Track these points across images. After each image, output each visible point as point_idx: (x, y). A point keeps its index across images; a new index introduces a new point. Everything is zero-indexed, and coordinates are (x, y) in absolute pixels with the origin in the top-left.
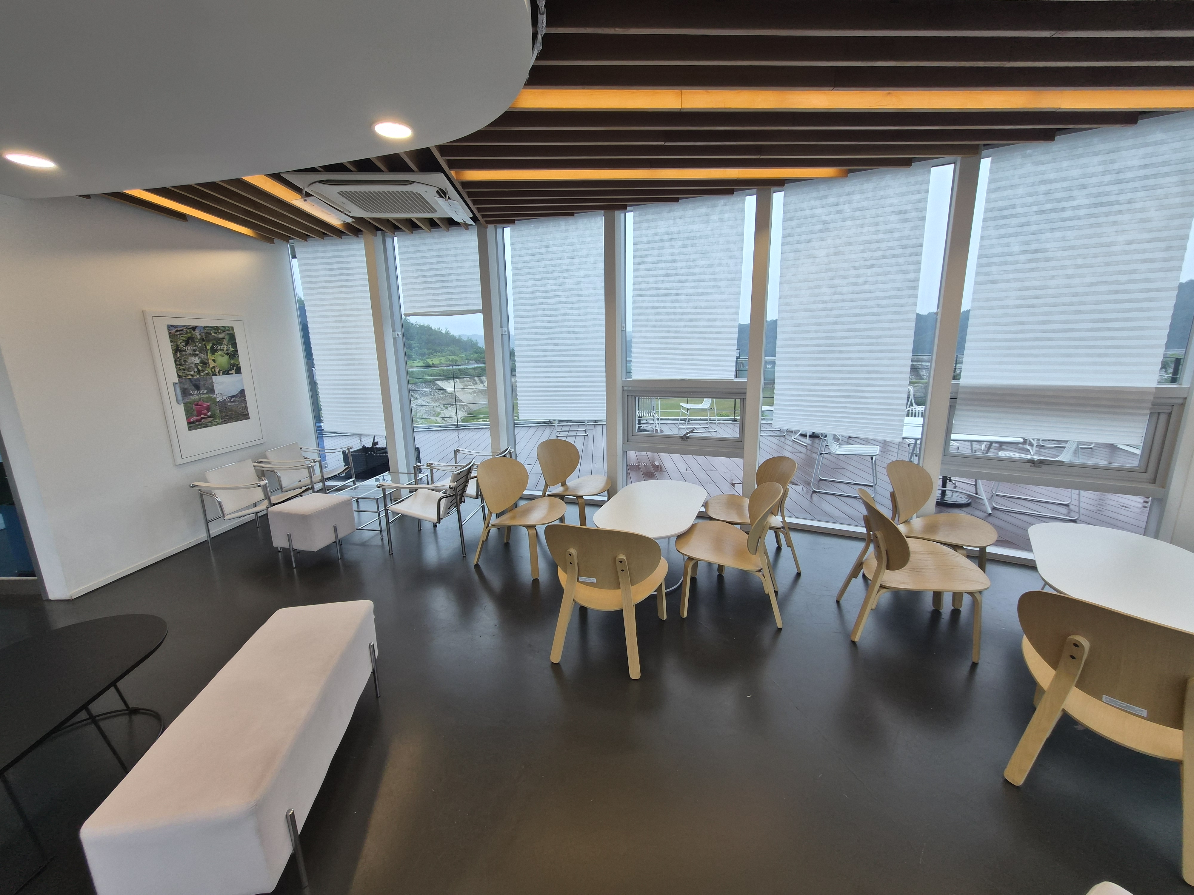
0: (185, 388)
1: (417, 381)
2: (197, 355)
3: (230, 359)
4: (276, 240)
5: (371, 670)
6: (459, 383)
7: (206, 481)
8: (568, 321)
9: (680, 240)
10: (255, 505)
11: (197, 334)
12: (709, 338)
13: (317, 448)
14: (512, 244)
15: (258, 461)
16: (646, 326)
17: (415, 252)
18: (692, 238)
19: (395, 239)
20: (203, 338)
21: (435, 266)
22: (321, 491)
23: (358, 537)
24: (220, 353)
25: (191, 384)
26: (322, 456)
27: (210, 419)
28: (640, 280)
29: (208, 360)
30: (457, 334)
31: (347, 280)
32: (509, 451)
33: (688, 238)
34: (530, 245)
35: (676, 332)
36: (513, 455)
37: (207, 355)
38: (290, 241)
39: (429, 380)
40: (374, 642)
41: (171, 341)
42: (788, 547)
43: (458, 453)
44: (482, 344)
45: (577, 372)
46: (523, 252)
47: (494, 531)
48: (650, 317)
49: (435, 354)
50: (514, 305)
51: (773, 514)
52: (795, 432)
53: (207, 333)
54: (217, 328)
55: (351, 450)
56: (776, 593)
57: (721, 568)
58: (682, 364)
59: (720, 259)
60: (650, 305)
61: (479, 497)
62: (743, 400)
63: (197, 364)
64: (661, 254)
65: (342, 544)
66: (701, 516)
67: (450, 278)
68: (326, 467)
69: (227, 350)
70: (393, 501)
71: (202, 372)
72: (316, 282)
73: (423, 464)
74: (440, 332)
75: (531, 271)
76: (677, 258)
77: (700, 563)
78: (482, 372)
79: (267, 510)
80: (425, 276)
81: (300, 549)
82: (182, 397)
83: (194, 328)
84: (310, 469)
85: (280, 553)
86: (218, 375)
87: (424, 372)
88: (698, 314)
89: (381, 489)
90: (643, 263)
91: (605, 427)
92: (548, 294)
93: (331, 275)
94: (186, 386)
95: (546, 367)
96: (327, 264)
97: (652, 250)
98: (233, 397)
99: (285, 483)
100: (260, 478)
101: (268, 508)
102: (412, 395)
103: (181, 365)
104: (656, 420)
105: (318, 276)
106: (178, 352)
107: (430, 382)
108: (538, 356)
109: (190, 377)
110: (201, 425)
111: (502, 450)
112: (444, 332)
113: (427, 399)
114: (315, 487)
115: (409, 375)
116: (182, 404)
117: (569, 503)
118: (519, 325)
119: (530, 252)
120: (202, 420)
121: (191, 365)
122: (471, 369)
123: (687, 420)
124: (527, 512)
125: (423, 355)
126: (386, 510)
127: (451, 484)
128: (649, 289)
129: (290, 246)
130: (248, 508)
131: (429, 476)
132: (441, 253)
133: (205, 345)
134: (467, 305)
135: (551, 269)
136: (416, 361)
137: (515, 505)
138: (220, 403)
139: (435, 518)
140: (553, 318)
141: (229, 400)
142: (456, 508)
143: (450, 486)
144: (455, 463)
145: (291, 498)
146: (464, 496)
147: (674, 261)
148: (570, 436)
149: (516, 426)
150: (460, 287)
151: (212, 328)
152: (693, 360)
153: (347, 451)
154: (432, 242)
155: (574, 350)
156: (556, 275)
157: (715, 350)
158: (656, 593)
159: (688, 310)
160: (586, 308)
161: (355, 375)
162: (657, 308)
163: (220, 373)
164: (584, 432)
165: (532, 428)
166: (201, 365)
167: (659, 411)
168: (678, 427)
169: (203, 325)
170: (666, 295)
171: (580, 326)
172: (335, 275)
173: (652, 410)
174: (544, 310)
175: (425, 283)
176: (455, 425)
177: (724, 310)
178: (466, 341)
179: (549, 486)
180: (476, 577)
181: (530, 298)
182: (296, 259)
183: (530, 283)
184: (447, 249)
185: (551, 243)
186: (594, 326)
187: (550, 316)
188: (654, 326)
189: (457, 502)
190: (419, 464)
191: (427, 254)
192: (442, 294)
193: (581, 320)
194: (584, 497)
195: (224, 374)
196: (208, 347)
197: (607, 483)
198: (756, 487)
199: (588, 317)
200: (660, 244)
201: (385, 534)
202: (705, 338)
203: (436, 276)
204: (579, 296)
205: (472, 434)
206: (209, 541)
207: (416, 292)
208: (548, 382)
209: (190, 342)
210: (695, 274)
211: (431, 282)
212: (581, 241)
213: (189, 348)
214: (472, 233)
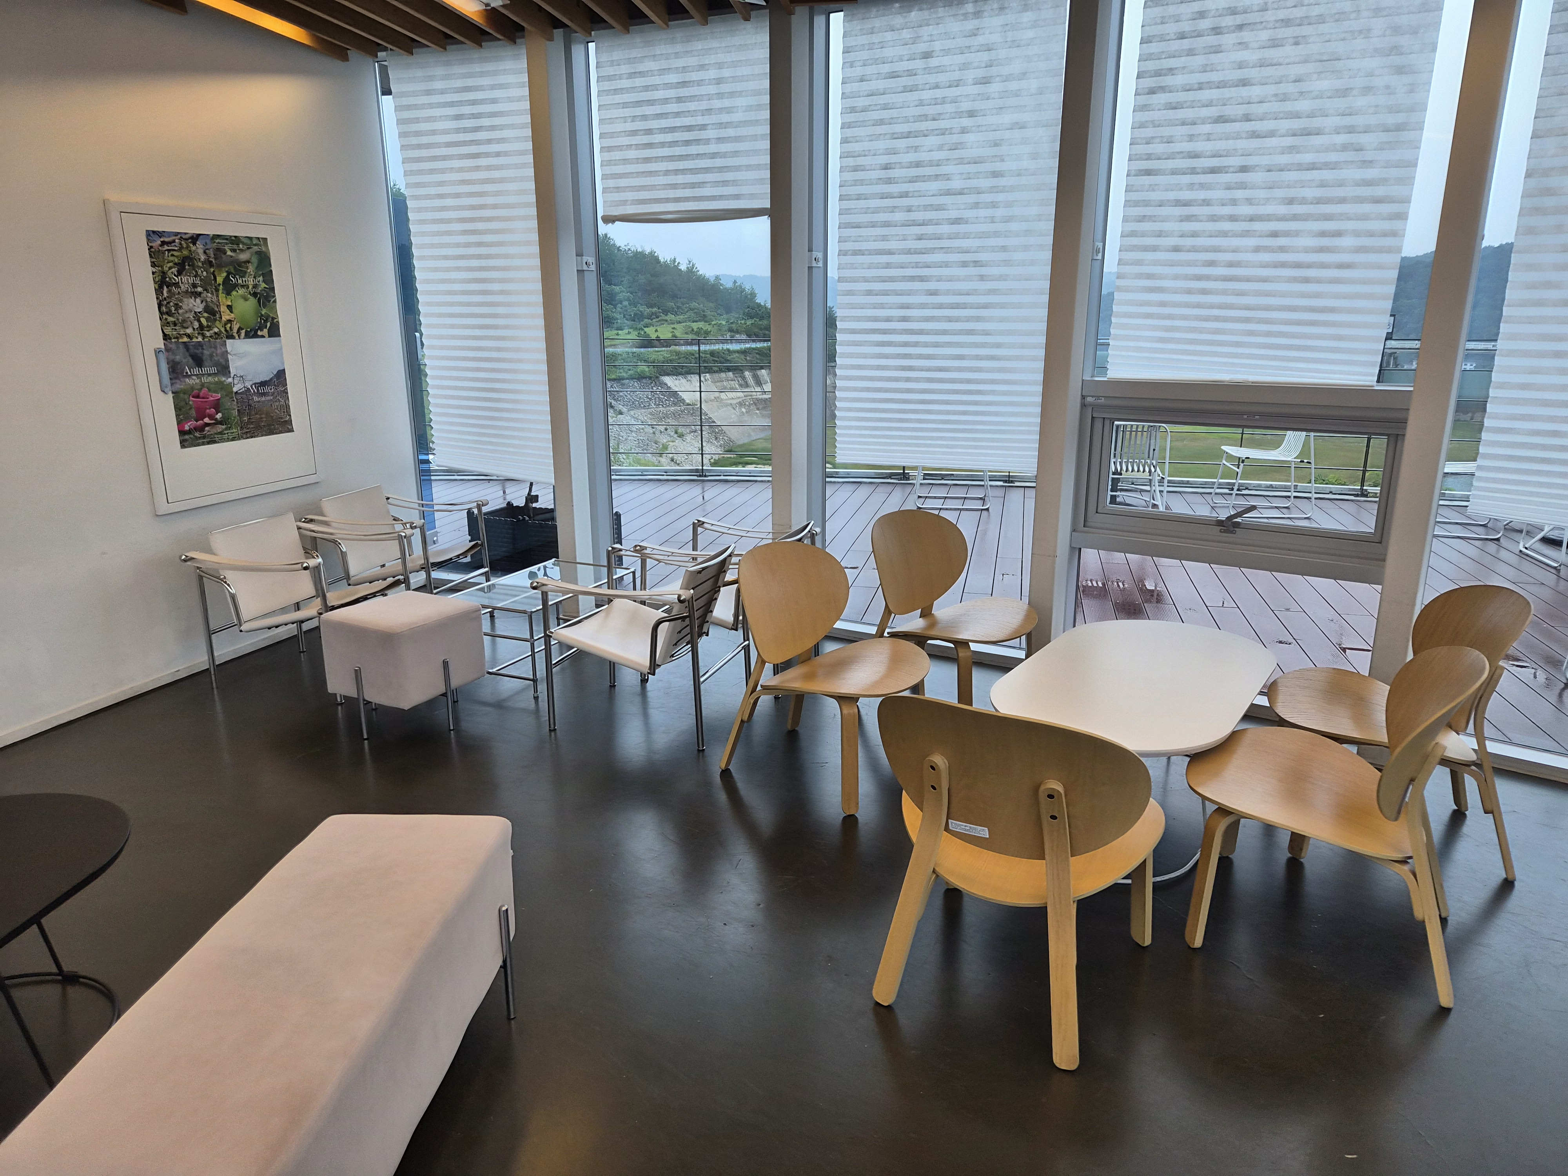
0: (175, 360)
1: (624, 375)
2: (199, 294)
3: (260, 306)
4: (353, 54)
5: (500, 963)
6: (710, 382)
7: (209, 550)
8: (966, 236)
9: (1265, 28)
10: (298, 606)
11: (199, 249)
12: (1318, 281)
13: (419, 500)
14: (846, 51)
15: (305, 519)
16: (1155, 249)
17: (632, 75)
18: (1298, 21)
19: (592, 46)
20: (211, 259)
21: (673, 107)
22: (423, 589)
23: (490, 689)
24: (241, 291)
25: (187, 354)
26: (427, 514)
27: (220, 428)
28: (1149, 132)
29: (218, 306)
30: (711, 275)
31: (489, 141)
32: (809, 531)
33: (1286, 23)
34: (888, 52)
35: (1231, 265)
36: (818, 539)
37: (217, 296)
38: (379, 54)
39: (648, 374)
40: (509, 905)
41: (153, 265)
42: (1486, 813)
43: (700, 530)
44: (764, 297)
45: (978, 358)
46: (870, 70)
47: (765, 701)
48: (1168, 226)
49: (663, 317)
50: (842, 198)
51: (1451, 729)
52: (1528, 532)
53: (218, 249)
54: (235, 240)
55: (485, 509)
56: (1444, 921)
57: (1298, 841)
58: (1238, 344)
59: (1371, 75)
60: (1172, 195)
61: (740, 625)
62: (1396, 439)
63: (199, 313)
64: (1212, 64)
65: (457, 701)
66: (1254, 715)
67: (703, 135)
68: (434, 542)
69: (255, 286)
70: (561, 620)
71: (208, 331)
72: (429, 146)
73: (627, 544)
74: (676, 267)
75: (885, 114)
76: (1252, 73)
77: (1244, 826)
78: (762, 360)
79: (319, 617)
80: (649, 132)
81: (377, 702)
82: (171, 379)
83: (195, 238)
84: (403, 541)
85: (340, 708)
86: (237, 337)
87: (640, 358)
88: (1295, 218)
89: (538, 593)
90: (1163, 89)
91: (1031, 493)
92: (921, 171)
93: (458, 131)
94: (178, 358)
95: (905, 344)
96: (452, 104)
97: (1188, 55)
98: (263, 384)
99: (355, 568)
100: (309, 553)
101: (321, 614)
102: (611, 403)
103: (169, 313)
104: (1157, 484)
105: (434, 132)
106: (165, 287)
107: (650, 378)
108: (888, 319)
109: (185, 339)
110: (204, 437)
111: (795, 528)
112: (683, 267)
113: (641, 414)
114: (411, 581)
115: (609, 361)
116: (170, 393)
117: (937, 655)
118: (849, 246)
119: (886, 69)
120: (207, 429)
121: (187, 315)
122: (738, 352)
123: (1236, 488)
124: (839, 666)
125: (637, 318)
126: (547, 638)
127: (681, 592)
128: (1171, 156)
129: (380, 66)
130: (284, 610)
131: (638, 574)
132: (689, 77)
133: (213, 274)
134: (737, 197)
135: (931, 110)
136: (622, 330)
137: (816, 650)
138: (239, 397)
139: (645, 661)
140: (929, 230)
141: (256, 391)
142: (689, 646)
143: (679, 596)
144: (693, 550)
145: (365, 598)
146: (708, 622)
147: (1244, 83)
148: (947, 509)
149: (828, 479)
150: (723, 155)
151: (227, 239)
152: (1269, 334)
153: (476, 511)
154: (670, 51)
155: (973, 306)
156: (942, 124)
157: (1332, 310)
158: (1129, 881)
159: (1269, 209)
160: (1009, 205)
161: (498, 349)
162: (1187, 204)
163: (241, 333)
164: (981, 502)
165: (862, 487)
166: (206, 315)
167: (1167, 461)
168: (1211, 502)
169: (211, 232)
170: (1213, 171)
171: (993, 249)
172: (465, 130)
173: (1149, 457)
174: (909, 210)
175: (650, 145)
176: (697, 471)
177: (1367, 208)
178: (732, 289)
179: (893, 615)
180: (722, 797)
181: (881, 181)
182: (391, 97)
183: (881, 145)
184: (702, 67)
185: (937, 46)
186: (1026, 248)
187: (923, 224)
188: (1176, 249)
189: (691, 633)
190: (618, 546)
191: (656, 80)
192: (683, 171)
193: (996, 234)
194: (974, 647)
195: (247, 336)
196: (220, 280)
197: (1027, 617)
198: (1410, 656)
199: (1014, 226)
200: (1211, 40)
201: (542, 687)
202: (1307, 280)
203: (672, 129)
204: (995, 174)
205: (731, 492)
206: (212, 672)
207: (630, 168)
208: (908, 380)
209: (187, 267)
210: (1297, 116)
211: (662, 145)
212: (1009, 39)
213: (185, 279)
214: (757, 27)
